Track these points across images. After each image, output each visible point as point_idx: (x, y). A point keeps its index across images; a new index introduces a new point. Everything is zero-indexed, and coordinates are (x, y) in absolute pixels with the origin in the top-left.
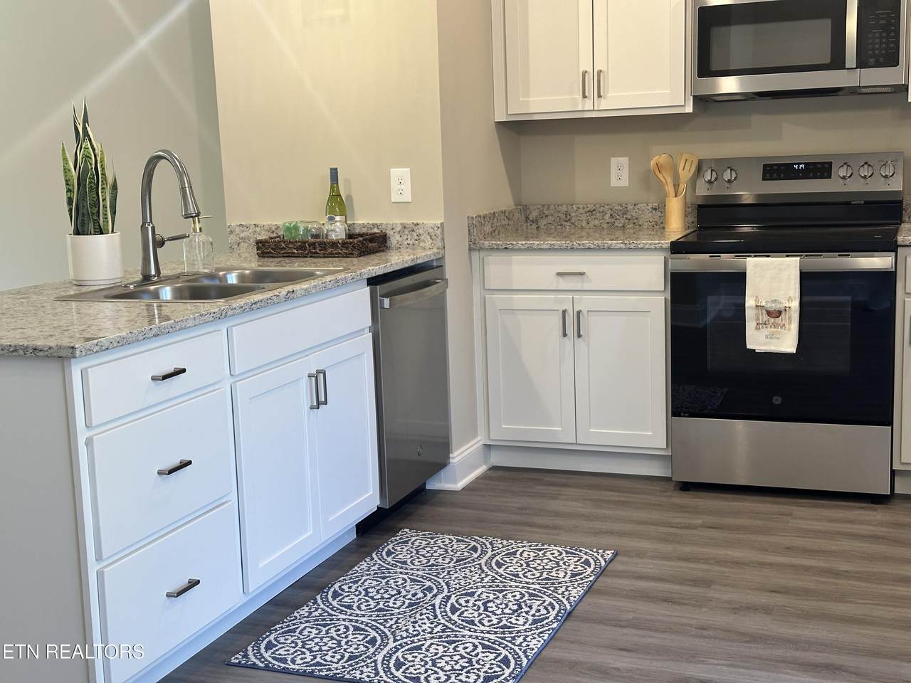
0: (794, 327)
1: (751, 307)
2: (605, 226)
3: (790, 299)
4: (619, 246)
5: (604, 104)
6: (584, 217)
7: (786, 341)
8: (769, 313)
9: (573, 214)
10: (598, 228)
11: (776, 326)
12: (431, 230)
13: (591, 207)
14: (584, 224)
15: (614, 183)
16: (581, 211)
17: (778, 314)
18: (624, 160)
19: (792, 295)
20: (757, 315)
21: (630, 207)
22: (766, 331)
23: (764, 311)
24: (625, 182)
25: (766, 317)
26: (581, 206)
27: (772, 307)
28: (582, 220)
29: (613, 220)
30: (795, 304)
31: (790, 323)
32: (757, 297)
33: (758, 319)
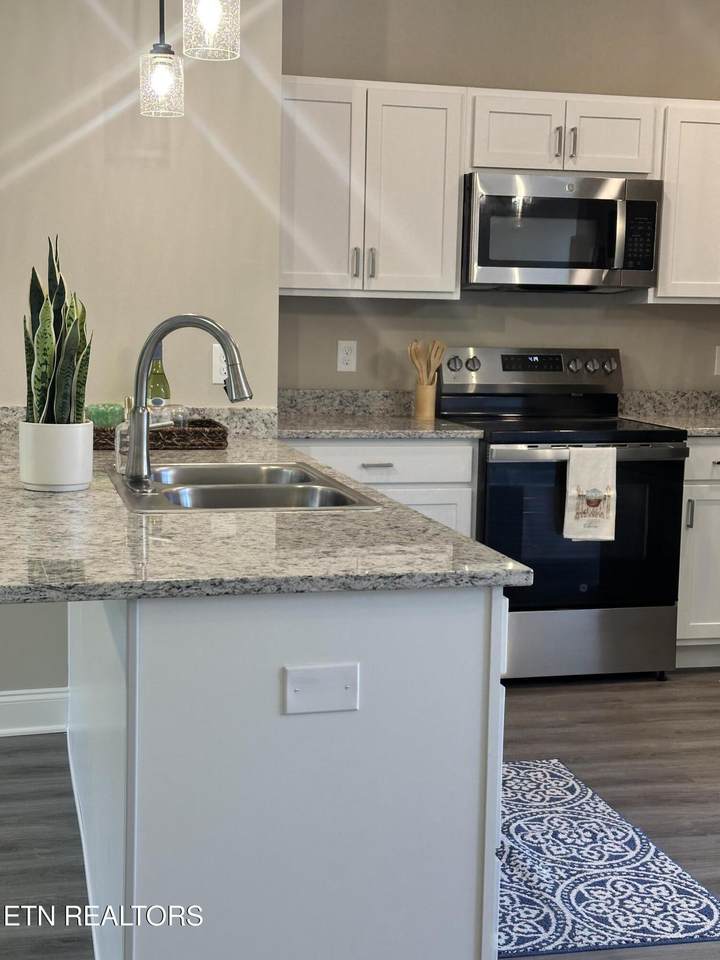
0: (612, 514)
1: (573, 497)
2: (334, 413)
3: (608, 488)
4: (429, 436)
5: (374, 284)
6: (311, 403)
7: (604, 529)
8: (589, 502)
9: (299, 400)
10: (326, 416)
11: (594, 514)
12: (266, 417)
13: (319, 392)
14: (311, 410)
15: (341, 367)
16: (308, 396)
17: (598, 502)
18: (353, 344)
19: (610, 484)
20: (578, 504)
21: (361, 394)
22: (584, 520)
23: (585, 501)
24: (352, 367)
25: (585, 507)
26: (308, 391)
27: (593, 496)
28: (308, 407)
29: (342, 407)
30: (613, 493)
31: (608, 510)
32: (578, 487)
33: (578, 508)
